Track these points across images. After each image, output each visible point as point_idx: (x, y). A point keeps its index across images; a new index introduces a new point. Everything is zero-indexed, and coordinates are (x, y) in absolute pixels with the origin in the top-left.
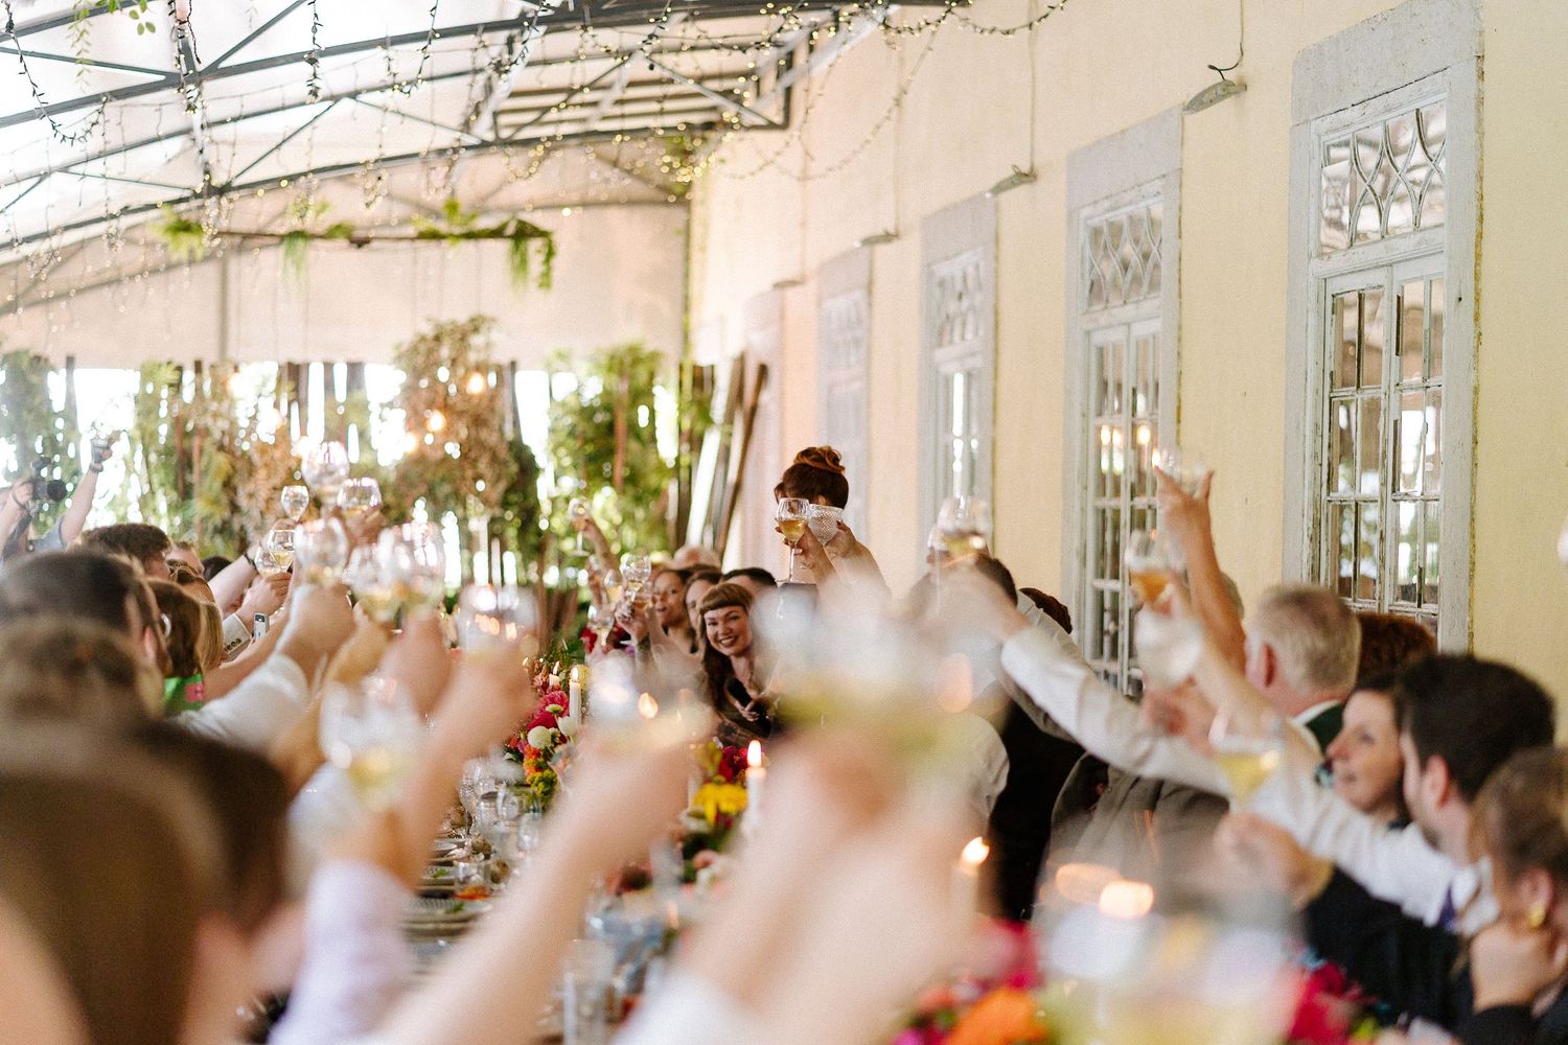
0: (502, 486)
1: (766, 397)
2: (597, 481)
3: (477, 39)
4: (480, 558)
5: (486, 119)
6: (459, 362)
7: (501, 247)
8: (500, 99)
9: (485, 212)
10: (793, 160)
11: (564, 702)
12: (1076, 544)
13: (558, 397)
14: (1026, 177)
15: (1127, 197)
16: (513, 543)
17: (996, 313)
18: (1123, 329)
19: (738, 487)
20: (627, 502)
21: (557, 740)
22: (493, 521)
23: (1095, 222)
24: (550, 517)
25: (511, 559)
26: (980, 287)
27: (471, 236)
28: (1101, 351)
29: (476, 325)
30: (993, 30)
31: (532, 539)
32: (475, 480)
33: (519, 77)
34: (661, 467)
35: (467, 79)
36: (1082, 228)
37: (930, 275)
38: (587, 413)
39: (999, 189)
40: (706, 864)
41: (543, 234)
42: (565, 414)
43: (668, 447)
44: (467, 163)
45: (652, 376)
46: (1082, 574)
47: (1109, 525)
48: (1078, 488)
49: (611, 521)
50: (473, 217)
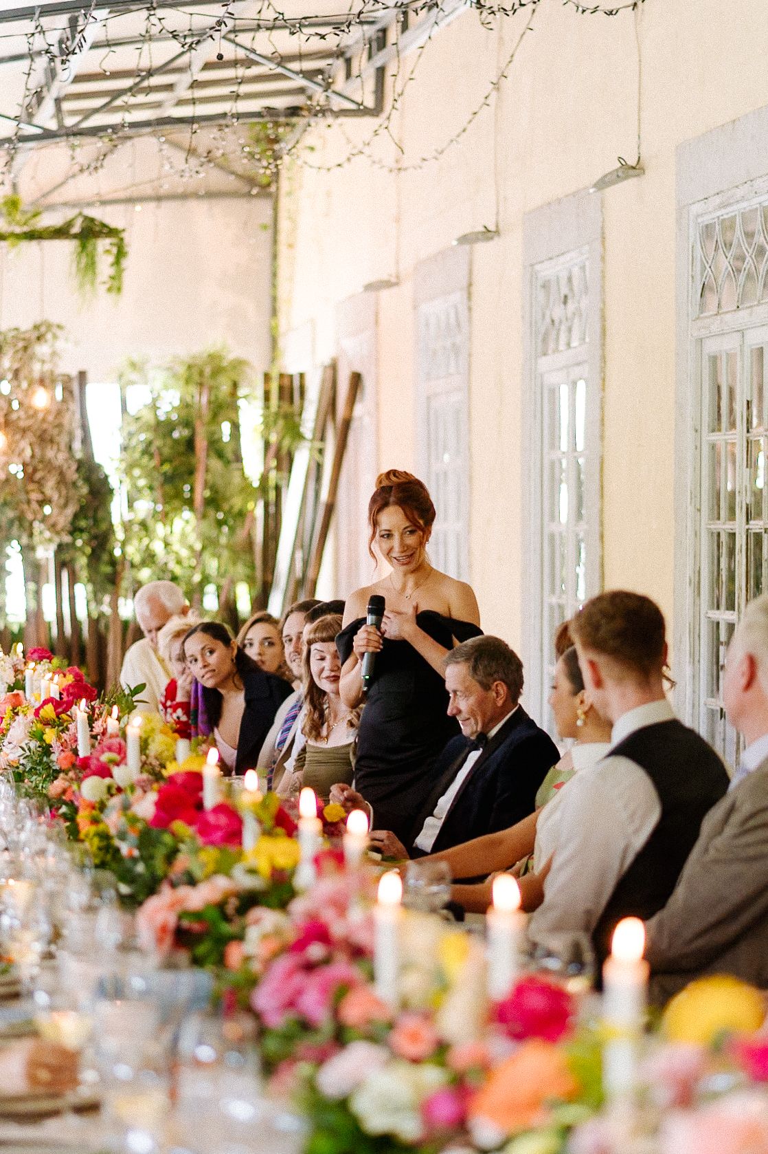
0: (71, 510)
1: (359, 409)
2: (176, 503)
3: (33, 24)
4: (49, 590)
5: (48, 106)
6: (22, 375)
7: (66, 248)
8: (63, 84)
9: (51, 207)
10: (384, 149)
11: (121, 750)
12: (689, 572)
13: (133, 409)
14: (631, 169)
15: (739, 193)
16: (84, 574)
17: (603, 318)
18: (737, 336)
19: (330, 509)
20: (207, 527)
21: (114, 791)
22: (61, 548)
23: (707, 219)
24: (124, 544)
25: (82, 591)
26: (586, 290)
27: (32, 236)
28: (714, 360)
29: (40, 332)
30: (595, 10)
31: (107, 569)
32: (42, 503)
33: (83, 61)
34: (246, 486)
35: (24, 65)
36: (691, 224)
37: (533, 276)
38: (163, 427)
39: (602, 184)
40: (257, 922)
41: (112, 232)
42: (140, 430)
43: (254, 465)
44: (29, 155)
45: (235, 385)
46: (696, 604)
47: (724, 550)
48: (690, 509)
49: (191, 548)
50: (36, 215)
